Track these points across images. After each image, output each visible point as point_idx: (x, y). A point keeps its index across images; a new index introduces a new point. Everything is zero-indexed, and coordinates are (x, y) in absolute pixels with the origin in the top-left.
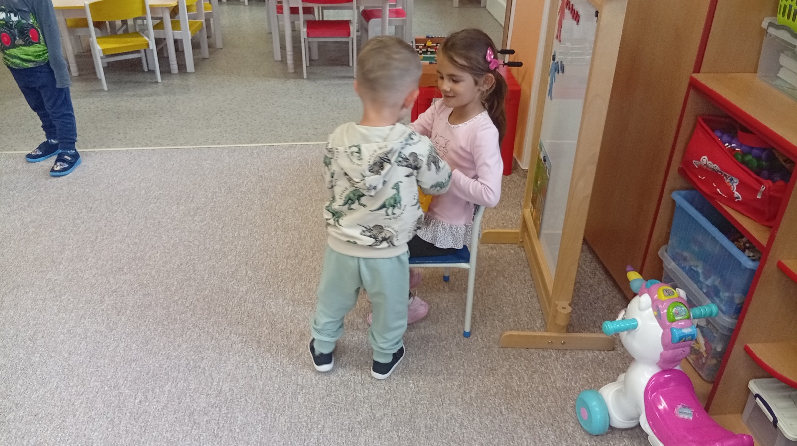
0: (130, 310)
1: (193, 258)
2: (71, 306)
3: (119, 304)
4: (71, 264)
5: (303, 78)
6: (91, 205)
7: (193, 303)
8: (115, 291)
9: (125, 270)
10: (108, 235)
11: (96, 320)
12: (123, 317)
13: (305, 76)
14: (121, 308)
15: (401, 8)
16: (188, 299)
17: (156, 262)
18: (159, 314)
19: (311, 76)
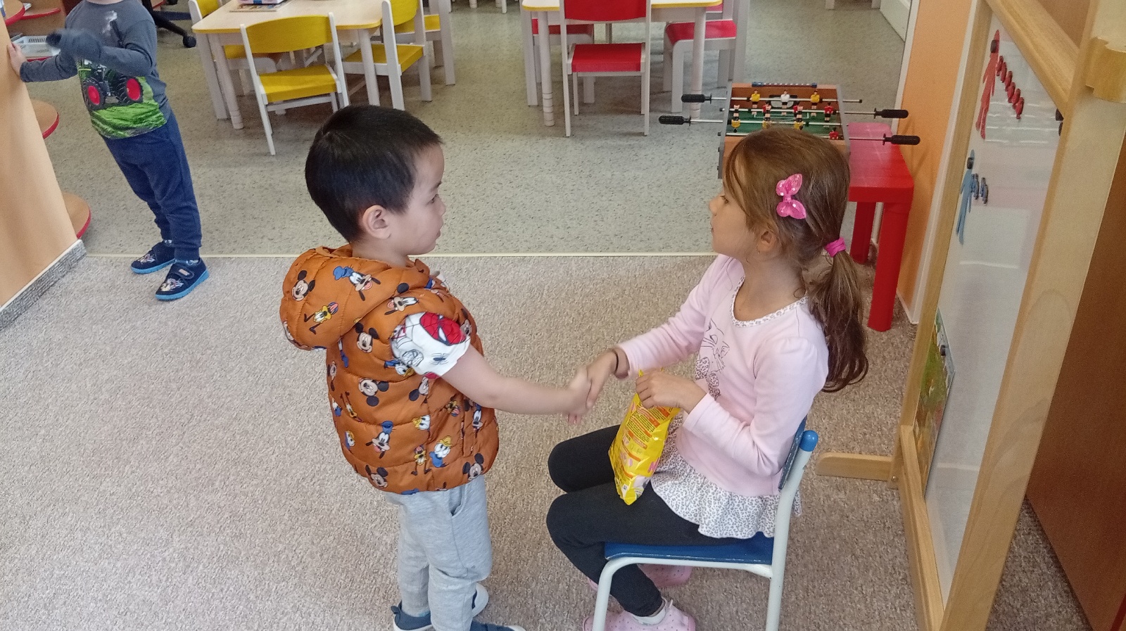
0: (204, 565)
1: (325, 469)
2: (120, 547)
3: (192, 550)
4: (142, 466)
5: (565, 136)
6: (199, 356)
7: (303, 560)
8: (191, 524)
9: (217, 483)
10: (209, 414)
11: (149, 580)
12: (191, 578)
13: (568, 133)
14: (193, 558)
15: (731, 19)
16: (298, 551)
17: (267, 472)
18: (246, 578)
19: (579, 131)
